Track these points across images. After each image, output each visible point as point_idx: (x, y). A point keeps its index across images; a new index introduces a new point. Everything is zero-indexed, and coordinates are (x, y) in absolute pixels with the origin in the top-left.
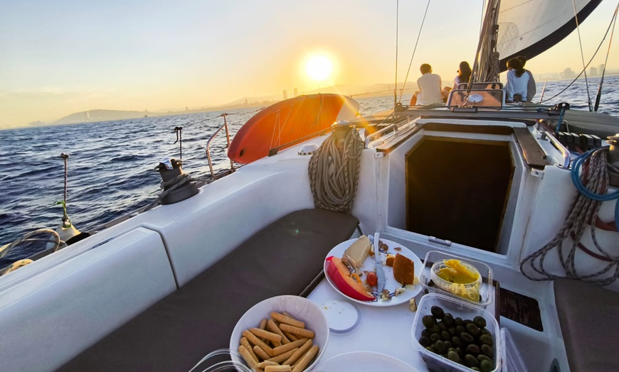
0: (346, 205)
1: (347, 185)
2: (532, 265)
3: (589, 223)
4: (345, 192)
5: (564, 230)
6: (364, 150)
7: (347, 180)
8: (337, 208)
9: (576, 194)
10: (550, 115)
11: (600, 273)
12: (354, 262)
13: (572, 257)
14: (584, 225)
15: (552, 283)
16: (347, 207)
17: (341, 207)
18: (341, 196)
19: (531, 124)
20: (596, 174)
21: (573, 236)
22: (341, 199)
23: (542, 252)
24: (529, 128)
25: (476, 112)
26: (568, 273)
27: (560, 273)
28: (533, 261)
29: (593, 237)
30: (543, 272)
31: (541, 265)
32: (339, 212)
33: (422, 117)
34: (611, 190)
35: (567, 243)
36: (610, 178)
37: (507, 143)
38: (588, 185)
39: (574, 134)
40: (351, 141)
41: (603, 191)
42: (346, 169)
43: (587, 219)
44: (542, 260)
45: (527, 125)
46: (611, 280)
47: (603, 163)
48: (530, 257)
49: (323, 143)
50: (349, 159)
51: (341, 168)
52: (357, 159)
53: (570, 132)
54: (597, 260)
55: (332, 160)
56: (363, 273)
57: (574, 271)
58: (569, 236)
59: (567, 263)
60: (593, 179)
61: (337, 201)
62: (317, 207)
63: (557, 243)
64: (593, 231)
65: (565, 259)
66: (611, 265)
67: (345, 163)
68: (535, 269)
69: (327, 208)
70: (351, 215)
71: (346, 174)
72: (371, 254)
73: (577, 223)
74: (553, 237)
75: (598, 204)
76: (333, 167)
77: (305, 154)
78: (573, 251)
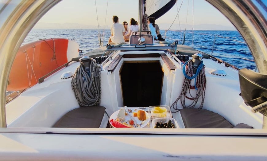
0: (97, 102)
1: (96, 91)
2: (173, 107)
3: (188, 88)
4: (95, 95)
5: (182, 92)
6: (101, 71)
7: (95, 89)
8: (93, 104)
9: (185, 78)
10: (172, 47)
11: (192, 104)
12: (122, 118)
13: (184, 101)
14: (187, 88)
15: (180, 112)
16: (98, 102)
17: (95, 103)
18: (94, 98)
19: (166, 51)
20: (190, 70)
21: (184, 94)
22: (94, 99)
23: (176, 102)
24: (166, 53)
25: (145, 47)
26: (184, 107)
27: (181, 108)
28: (173, 106)
29: (190, 92)
30: (177, 109)
31: (176, 107)
32: (94, 106)
33: (122, 51)
34: (194, 75)
35: (183, 97)
36: (193, 71)
37: (159, 61)
38: (188, 74)
39: (181, 55)
40: (94, 67)
41: (192, 76)
42: (94, 83)
43: (188, 86)
44: (176, 105)
45: (165, 52)
46: (194, 106)
47: (191, 66)
48: (172, 105)
49: (77, 70)
50: (95, 77)
51: (91, 83)
52: (99, 77)
53: (179, 54)
54: (191, 100)
55: (85, 79)
56: (127, 122)
57: (185, 105)
58: (183, 94)
59: (183, 104)
60: (189, 72)
61: (92, 100)
62: (81, 107)
63: (180, 98)
64: (189, 90)
65: (182, 103)
66: (194, 101)
67: (93, 80)
68: (174, 109)
69: (87, 105)
70: (100, 106)
71: (94, 86)
72: (126, 114)
73: (185, 89)
74: (179, 95)
75: (191, 80)
76: (86, 83)
77: (66, 78)
78: (184, 99)
